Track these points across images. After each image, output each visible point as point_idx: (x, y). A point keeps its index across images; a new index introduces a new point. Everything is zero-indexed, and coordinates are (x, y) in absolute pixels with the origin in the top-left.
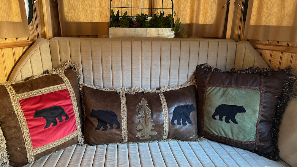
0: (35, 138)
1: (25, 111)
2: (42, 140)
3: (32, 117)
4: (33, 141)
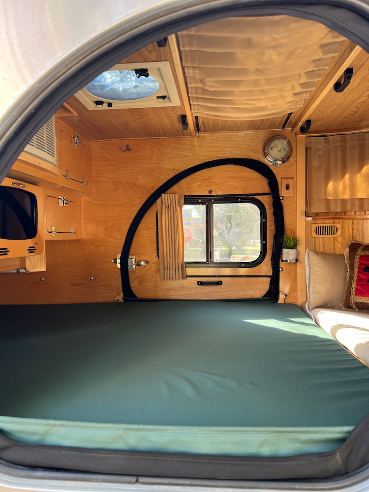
0: (358, 287)
2: (362, 292)
3: (361, 271)
4: (357, 289)
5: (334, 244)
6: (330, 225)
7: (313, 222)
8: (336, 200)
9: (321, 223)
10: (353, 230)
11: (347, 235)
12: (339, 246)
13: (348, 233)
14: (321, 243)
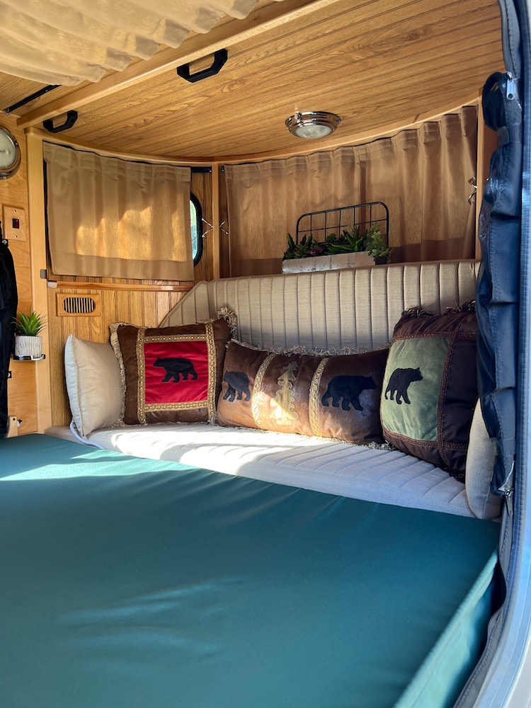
0: (150, 390)
1: (147, 356)
2: (156, 396)
3: (152, 365)
5: (90, 327)
6: (84, 297)
7: (58, 290)
8: (89, 257)
9: (70, 293)
10: (116, 307)
11: (107, 314)
12: (98, 331)
13: (110, 310)
14: (71, 326)
